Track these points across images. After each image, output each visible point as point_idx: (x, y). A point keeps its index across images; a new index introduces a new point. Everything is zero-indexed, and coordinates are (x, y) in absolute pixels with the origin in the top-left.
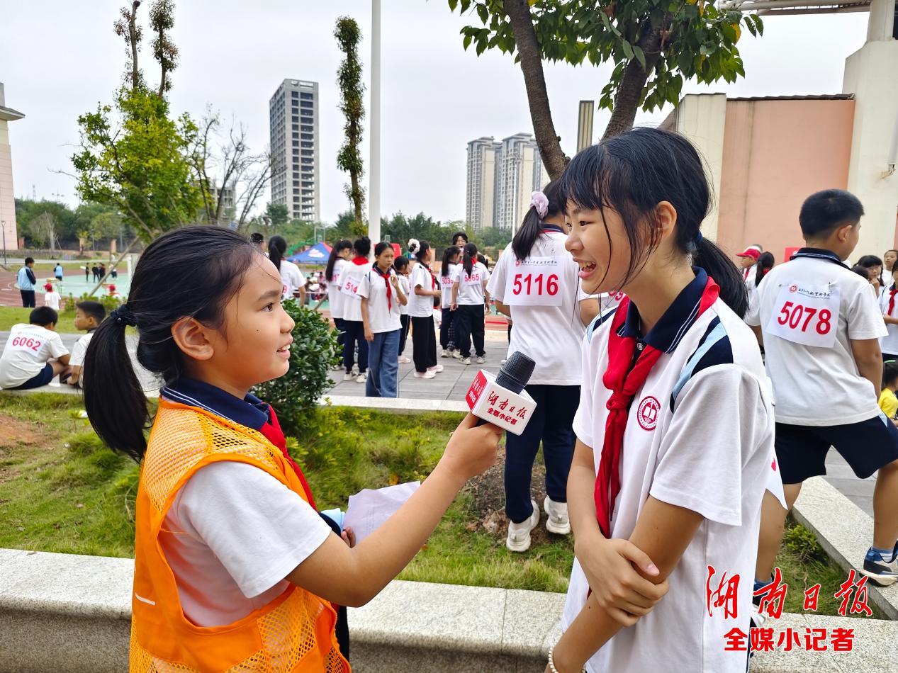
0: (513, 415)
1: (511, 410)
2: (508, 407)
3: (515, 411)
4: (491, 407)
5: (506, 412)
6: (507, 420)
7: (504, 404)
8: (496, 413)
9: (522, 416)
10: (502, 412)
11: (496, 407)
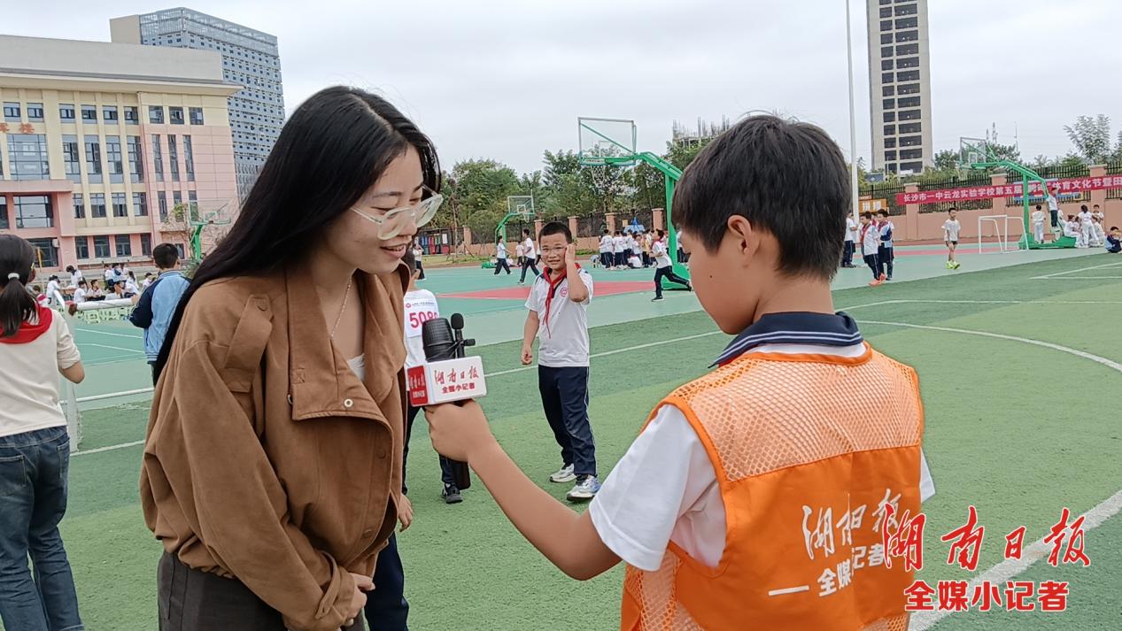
0: (468, 380)
1: (463, 377)
2: (458, 376)
3: (467, 375)
4: (443, 386)
5: (459, 381)
6: (465, 388)
7: (453, 375)
8: (452, 389)
9: (475, 376)
10: (455, 384)
11: (448, 383)
